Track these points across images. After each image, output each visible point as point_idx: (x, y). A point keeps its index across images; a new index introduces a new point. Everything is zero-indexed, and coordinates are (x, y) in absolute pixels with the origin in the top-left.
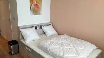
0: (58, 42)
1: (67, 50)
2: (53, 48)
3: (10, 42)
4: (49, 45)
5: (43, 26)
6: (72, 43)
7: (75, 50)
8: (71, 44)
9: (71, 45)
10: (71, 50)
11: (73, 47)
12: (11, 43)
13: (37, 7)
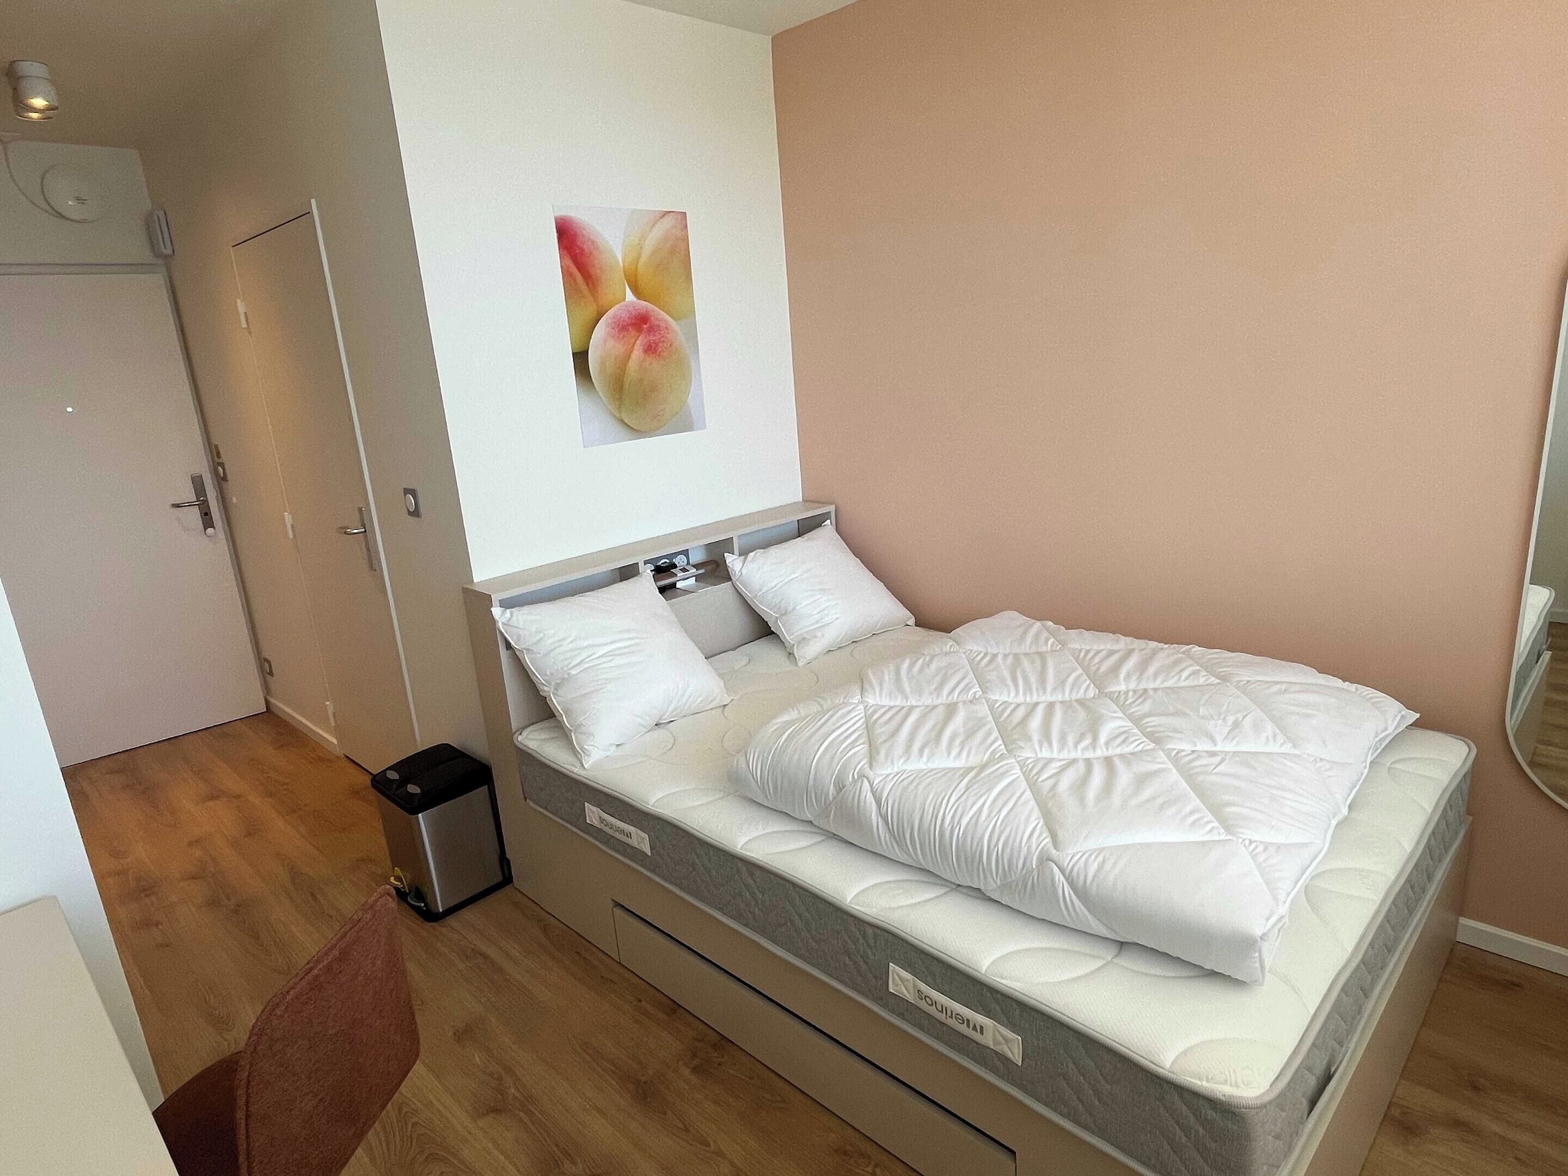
0: (951, 710)
1: (1084, 780)
2: (920, 775)
3: (393, 775)
4: (861, 749)
5: (744, 553)
6: (1115, 698)
7: (1174, 775)
8: (1108, 709)
9: (1114, 723)
10: (1124, 778)
11: (1139, 743)
12: (413, 789)
13: (650, 349)
